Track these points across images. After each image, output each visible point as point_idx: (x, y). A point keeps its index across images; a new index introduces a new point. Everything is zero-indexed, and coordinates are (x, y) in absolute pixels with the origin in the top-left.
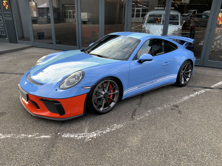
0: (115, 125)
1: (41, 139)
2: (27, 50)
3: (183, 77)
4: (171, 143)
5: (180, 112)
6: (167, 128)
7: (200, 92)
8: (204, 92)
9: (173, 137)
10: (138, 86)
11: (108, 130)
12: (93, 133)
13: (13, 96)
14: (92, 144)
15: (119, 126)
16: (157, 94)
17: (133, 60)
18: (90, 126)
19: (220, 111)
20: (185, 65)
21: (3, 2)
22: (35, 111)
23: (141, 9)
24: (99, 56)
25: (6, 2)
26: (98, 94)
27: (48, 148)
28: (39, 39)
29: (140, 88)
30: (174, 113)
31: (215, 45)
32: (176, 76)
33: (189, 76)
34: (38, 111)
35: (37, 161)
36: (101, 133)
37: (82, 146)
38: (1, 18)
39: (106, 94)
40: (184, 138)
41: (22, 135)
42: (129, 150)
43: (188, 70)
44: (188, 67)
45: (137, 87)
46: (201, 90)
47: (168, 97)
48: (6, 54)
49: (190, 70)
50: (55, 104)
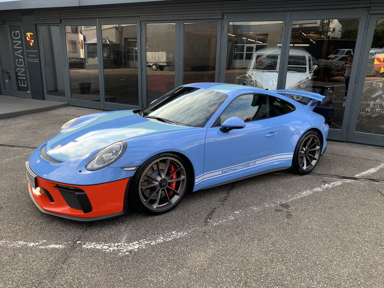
0: (173, 232)
1: (47, 250)
2: (58, 110)
3: (305, 158)
4: (261, 264)
5: (289, 216)
6: (259, 240)
7: (333, 183)
8: (340, 184)
9: (267, 254)
10: (222, 170)
11: (160, 240)
12: (135, 243)
13: (20, 182)
14: (128, 260)
15: (179, 234)
16: (258, 185)
17: (213, 126)
18: (132, 233)
19: (359, 216)
20: (307, 137)
21: (26, 35)
22: (46, 206)
23: (254, 46)
24: (159, 119)
25: (31, 35)
26: (149, 180)
27: (56, 264)
28: (81, 93)
29: (225, 173)
30: (279, 217)
31: (371, 106)
32: (292, 156)
33: (317, 156)
34: (51, 206)
35: (34, 282)
36: (146, 245)
37: (111, 262)
38: (22, 60)
39: (163, 180)
40: (285, 256)
41: (20, 243)
42: (188, 271)
43: (315, 147)
44: (313, 141)
45: (221, 172)
46: (336, 181)
47: (276, 190)
48: (23, 117)
49: (318, 147)
50: (76, 193)
